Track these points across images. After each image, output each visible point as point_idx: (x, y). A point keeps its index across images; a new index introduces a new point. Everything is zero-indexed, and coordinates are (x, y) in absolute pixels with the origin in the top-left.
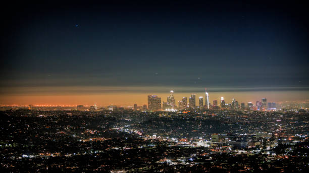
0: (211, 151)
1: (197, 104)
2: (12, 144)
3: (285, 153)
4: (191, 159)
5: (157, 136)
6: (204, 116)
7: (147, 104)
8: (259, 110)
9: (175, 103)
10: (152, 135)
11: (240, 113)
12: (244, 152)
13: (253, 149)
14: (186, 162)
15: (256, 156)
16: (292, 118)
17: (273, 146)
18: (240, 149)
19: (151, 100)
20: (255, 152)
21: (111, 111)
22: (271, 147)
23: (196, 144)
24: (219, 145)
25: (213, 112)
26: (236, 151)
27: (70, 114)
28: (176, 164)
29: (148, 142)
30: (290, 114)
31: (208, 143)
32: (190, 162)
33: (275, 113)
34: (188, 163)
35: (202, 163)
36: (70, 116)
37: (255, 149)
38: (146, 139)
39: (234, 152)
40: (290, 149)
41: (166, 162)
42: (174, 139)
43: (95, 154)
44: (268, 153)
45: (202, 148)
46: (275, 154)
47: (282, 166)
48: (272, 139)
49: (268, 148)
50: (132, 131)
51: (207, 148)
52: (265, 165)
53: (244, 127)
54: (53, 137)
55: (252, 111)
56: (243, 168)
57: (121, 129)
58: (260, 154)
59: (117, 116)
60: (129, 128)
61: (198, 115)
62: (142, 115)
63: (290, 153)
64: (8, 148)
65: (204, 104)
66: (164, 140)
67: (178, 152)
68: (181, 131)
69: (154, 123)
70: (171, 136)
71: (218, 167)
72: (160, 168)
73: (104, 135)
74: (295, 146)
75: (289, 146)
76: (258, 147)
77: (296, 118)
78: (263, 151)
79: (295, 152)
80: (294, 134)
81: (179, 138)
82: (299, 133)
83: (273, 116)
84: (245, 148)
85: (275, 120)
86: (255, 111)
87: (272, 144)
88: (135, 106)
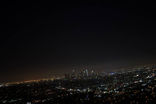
1: (83, 75)
3: (122, 91)
4: (88, 97)
5: (72, 90)
6: (87, 79)
7: (65, 77)
10: (69, 89)
11: (100, 77)
13: (109, 91)
15: (112, 93)
16: (120, 77)
19: (66, 75)
21: (52, 81)
25: (90, 77)
26: (103, 92)
27: (39, 84)
29: (69, 93)
30: (119, 75)
33: (113, 75)
37: (110, 90)
38: (68, 91)
44: (116, 92)
46: (118, 92)
48: (116, 86)
49: (115, 90)
50: (62, 88)
53: (103, 82)
56: (108, 99)
57: (58, 88)
60: (61, 87)
61: (85, 79)
63: (124, 91)
64: (20, 100)
65: (86, 75)
66: (75, 91)
70: (77, 89)
74: (125, 88)
75: (123, 88)
77: (122, 76)
78: (113, 91)
79: (126, 90)
80: (123, 83)
81: (80, 89)
82: (125, 82)
83: (113, 77)
84: (106, 91)
85: (114, 78)
86: (106, 75)
87: (116, 88)
88: (61, 78)
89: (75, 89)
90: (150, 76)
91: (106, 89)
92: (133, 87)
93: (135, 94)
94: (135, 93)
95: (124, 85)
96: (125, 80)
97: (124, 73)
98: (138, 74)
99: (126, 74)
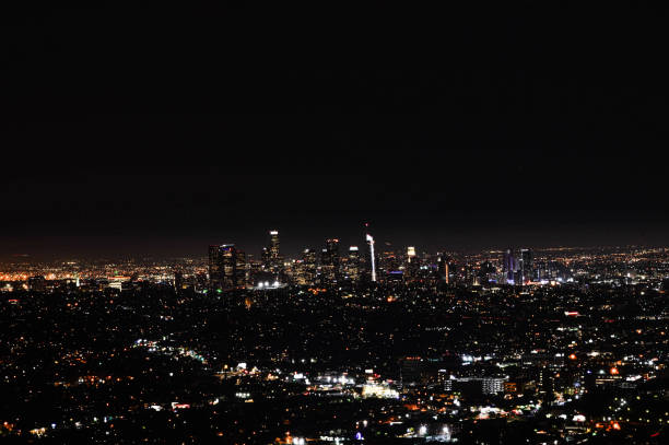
0: (406, 410)
3: (608, 413)
4: (359, 436)
5: (249, 368)
6: (365, 302)
7: (205, 270)
8: (511, 282)
10: (235, 365)
11: (464, 293)
12: (496, 410)
13: (517, 401)
15: (533, 423)
16: (607, 307)
17: (571, 391)
18: (485, 405)
20: (526, 413)
21: (116, 290)
22: (566, 397)
23: (360, 391)
24: (424, 391)
25: (388, 290)
26: (474, 409)
29: (230, 386)
30: (601, 294)
31: (392, 387)
33: (558, 291)
37: (524, 402)
38: (221, 375)
39: (469, 412)
40: (623, 401)
45: (374, 401)
46: (582, 418)
48: (569, 372)
49: (560, 401)
50: (182, 350)
51: (392, 401)
55: (494, 285)
57: (153, 346)
58: (542, 415)
60: (172, 344)
61: (349, 300)
62: (198, 302)
63: (623, 412)
66: (270, 377)
70: (288, 369)
73: (112, 367)
76: (530, 395)
77: (620, 307)
78: (545, 409)
82: (635, 351)
83: (553, 302)
84: (496, 401)
85: (561, 312)
86: (505, 286)
88: (178, 276)
91: (496, 386)
96: (639, 338)
97: (640, 287)
99: (651, 293)
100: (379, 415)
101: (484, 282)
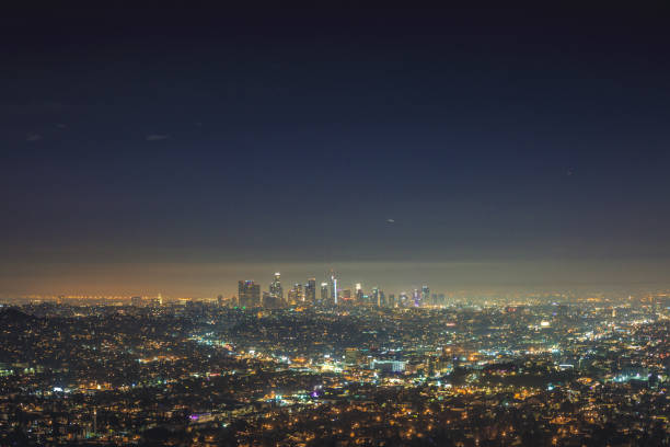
0: (345, 380)
1: (318, 296)
2: (35, 368)
3: (465, 383)
4: (315, 395)
5: (257, 352)
6: (329, 315)
7: (237, 295)
8: (417, 306)
9: (281, 293)
10: (247, 351)
11: (388, 311)
12: (398, 380)
13: (412, 376)
14: (308, 399)
15: (420, 389)
16: (471, 321)
17: (445, 370)
18: (393, 377)
19: (243, 288)
20: (417, 383)
21: (182, 306)
22: (442, 374)
23: (320, 368)
24: (358, 369)
25: (343, 309)
26: (386, 380)
27: (122, 312)
28: (291, 402)
29: (242, 365)
30: (468, 314)
31: (340, 366)
32: (313, 398)
33: (444, 311)
34: (310, 402)
35: (333, 402)
36: (122, 316)
37: (416, 376)
38: (239, 357)
39: (383, 382)
40: (474, 376)
41: (275, 400)
42: (284, 359)
43: (165, 386)
44: (439, 384)
45: (330, 374)
46: (448, 386)
47: (462, 406)
48: (444, 358)
49: (438, 375)
50: (217, 343)
51: (338, 375)
52: (435, 406)
53: (395, 337)
54: (98, 353)
55: (406, 307)
56: (399, 411)
57: (200, 340)
58: (426, 385)
59: (195, 316)
60: (212, 338)
61: (320, 315)
62: (230, 314)
63: (474, 384)
65: (329, 296)
66: (268, 359)
67: (292, 382)
68: (295, 344)
69: (251, 330)
70: (279, 353)
71: (359, 408)
72: (267, 410)
73: (175, 351)
74: (482, 371)
75: (472, 370)
76: (420, 372)
77: (479, 321)
78: (429, 380)
79: (482, 381)
80: (477, 349)
81: (292, 356)
82: (486, 347)
83: (441, 317)
84: (400, 374)
85: (444, 324)
86: (412, 309)
87: (444, 366)
88: (220, 298)
89: (270, 352)
90: (595, 333)
91: (401, 366)
92: (516, 371)
93: (516, 400)
94: (517, 396)
95: (482, 358)
96: (490, 339)
97: (492, 309)
98: (546, 320)
99: (498, 314)
100: (329, 382)
101: (401, 306)
